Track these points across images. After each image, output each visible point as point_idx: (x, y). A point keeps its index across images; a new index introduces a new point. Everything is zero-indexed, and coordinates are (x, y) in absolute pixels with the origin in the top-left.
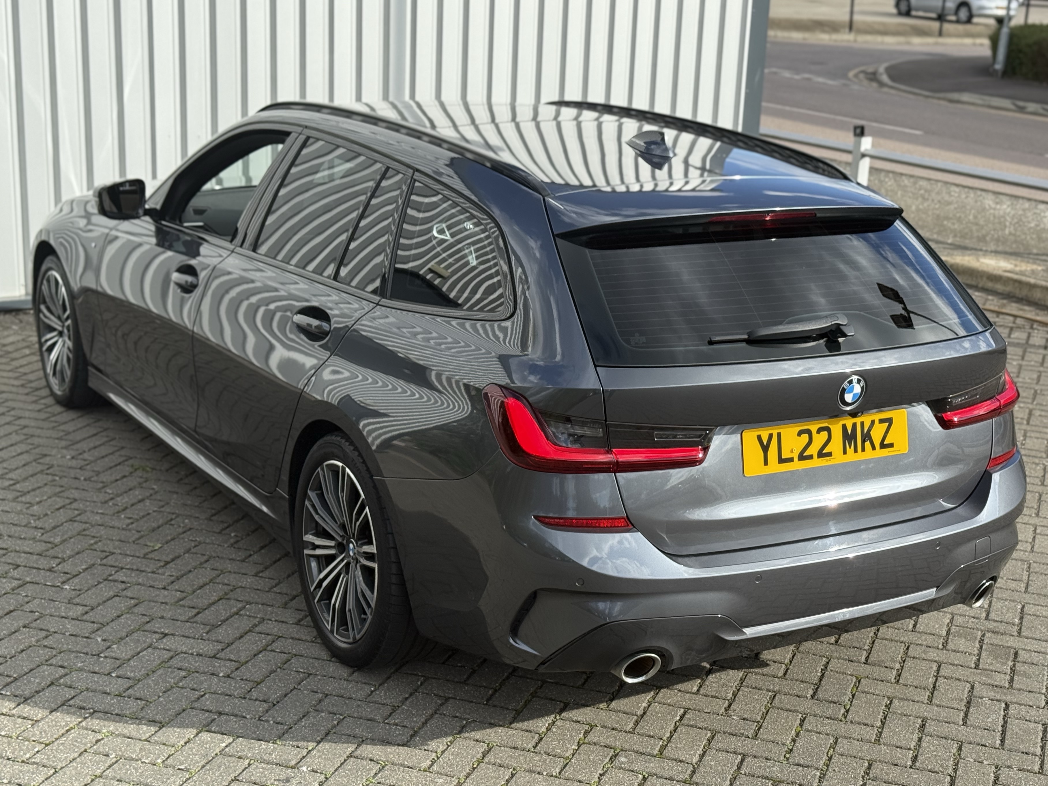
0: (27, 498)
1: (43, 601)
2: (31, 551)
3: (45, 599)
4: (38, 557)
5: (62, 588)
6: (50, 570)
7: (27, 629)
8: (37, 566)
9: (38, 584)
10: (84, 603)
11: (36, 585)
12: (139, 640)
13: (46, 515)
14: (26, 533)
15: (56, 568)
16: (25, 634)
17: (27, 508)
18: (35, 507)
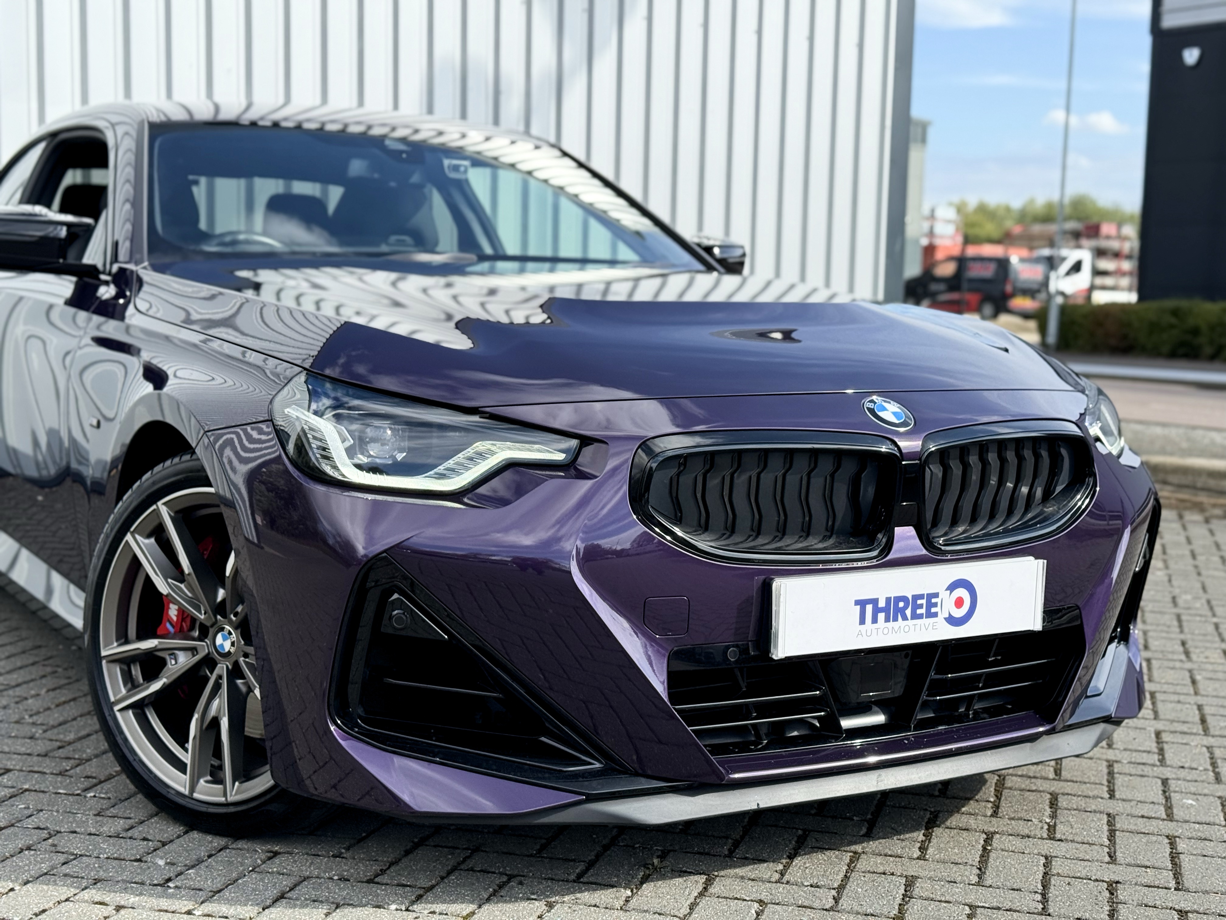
0: (18, 691)
1: (55, 814)
2: (28, 751)
3: (58, 811)
4: (40, 759)
5: (85, 797)
6: (60, 774)
7: (32, 852)
8: (40, 769)
9: (43, 792)
10: (126, 815)
11: (41, 795)
12: (230, 863)
13: (49, 709)
14: (18, 730)
15: (72, 771)
16: (28, 859)
17: (17, 703)
18: (30, 701)
